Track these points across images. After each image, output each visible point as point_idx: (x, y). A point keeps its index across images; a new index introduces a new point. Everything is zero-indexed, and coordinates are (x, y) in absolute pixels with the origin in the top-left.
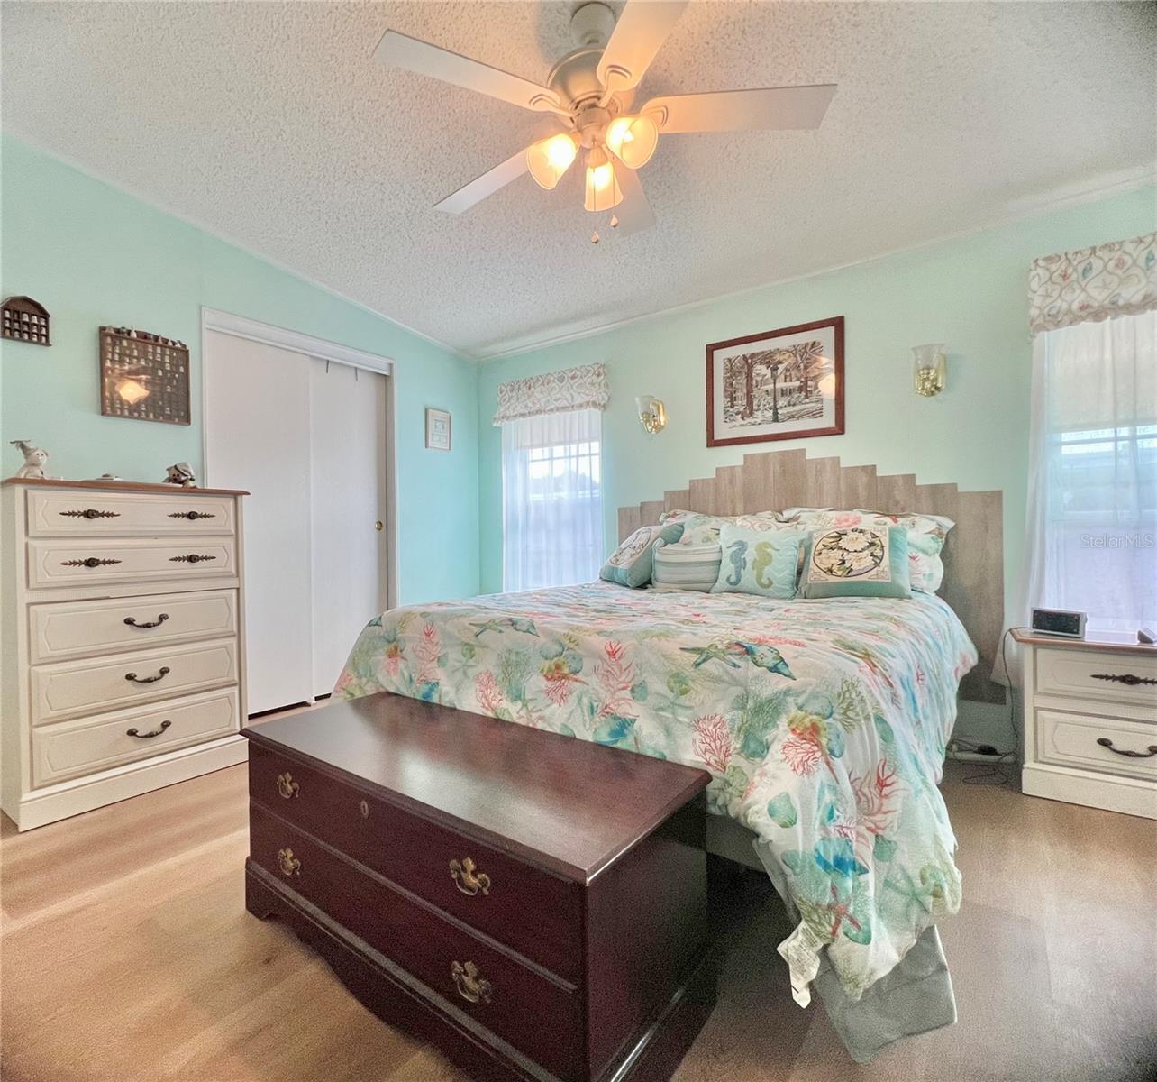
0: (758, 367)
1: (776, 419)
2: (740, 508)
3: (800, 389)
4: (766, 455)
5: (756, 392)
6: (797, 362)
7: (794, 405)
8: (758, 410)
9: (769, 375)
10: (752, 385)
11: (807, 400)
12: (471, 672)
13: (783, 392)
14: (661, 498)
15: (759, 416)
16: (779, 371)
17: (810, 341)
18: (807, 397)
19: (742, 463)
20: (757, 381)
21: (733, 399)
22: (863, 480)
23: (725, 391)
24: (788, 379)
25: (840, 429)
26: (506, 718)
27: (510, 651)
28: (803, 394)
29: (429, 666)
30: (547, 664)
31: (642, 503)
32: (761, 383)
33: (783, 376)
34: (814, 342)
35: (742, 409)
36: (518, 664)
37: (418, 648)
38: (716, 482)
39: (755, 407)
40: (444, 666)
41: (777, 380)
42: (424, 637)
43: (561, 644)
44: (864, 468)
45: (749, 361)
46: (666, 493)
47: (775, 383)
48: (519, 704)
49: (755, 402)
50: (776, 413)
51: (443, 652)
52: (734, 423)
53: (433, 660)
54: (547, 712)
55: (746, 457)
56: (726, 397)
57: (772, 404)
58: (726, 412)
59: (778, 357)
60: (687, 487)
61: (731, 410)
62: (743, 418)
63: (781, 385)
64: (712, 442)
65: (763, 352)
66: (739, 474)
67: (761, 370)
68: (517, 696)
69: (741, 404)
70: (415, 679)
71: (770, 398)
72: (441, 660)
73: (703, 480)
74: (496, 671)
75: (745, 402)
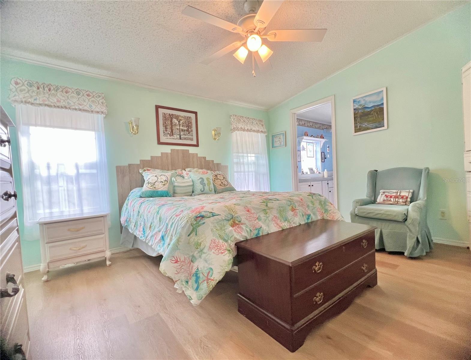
0: (174, 119)
1: (180, 139)
2: (170, 168)
3: (187, 130)
4: (178, 150)
5: (174, 128)
6: (185, 122)
7: (185, 135)
8: (175, 134)
9: (178, 123)
10: (172, 125)
11: (189, 135)
12: (270, 218)
13: (182, 130)
14: (139, 163)
15: (175, 136)
16: (181, 123)
17: (189, 116)
18: (189, 133)
19: (170, 152)
20: (174, 124)
21: (166, 128)
22: (203, 160)
23: (163, 125)
24: (183, 126)
25: (197, 145)
26: (285, 228)
27: (280, 207)
28: (188, 132)
29: (256, 222)
30: (290, 207)
31: (129, 164)
32: (175, 125)
33: (182, 125)
34: (190, 117)
35: (170, 133)
36: (284, 210)
37: (248, 218)
38: (161, 157)
39: (174, 133)
40: (261, 220)
41: (180, 126)
42: (248, 212)
43: (290, 201)
44: (204, 157)
45: (171, 116)
46: (141, 161)
47: (179, 126)
48: (286, 222)
49: (174, 131)
50: (180, 137)
51: (258, 215)
52: (167, 137)
53: (256, 220)
54: (295, 221)
55: (171, 150)
56: (164, 127)
57: (179, 133)
58: (164, 132)
59: (180, 118)
60: (149, 159)
61: (166, 132)
62: (170, 136)
63: (181, 127)
64: (159, 143)
65: (175, 115)
66: (169, 155)
67: (175, 121)
68: (286, 220)
69: (169, 131)
70: (252, 230)
71: (178, 131)
72: (258, 218)
73: (156, 156)
74: (278, 215)
75: (170, 130)
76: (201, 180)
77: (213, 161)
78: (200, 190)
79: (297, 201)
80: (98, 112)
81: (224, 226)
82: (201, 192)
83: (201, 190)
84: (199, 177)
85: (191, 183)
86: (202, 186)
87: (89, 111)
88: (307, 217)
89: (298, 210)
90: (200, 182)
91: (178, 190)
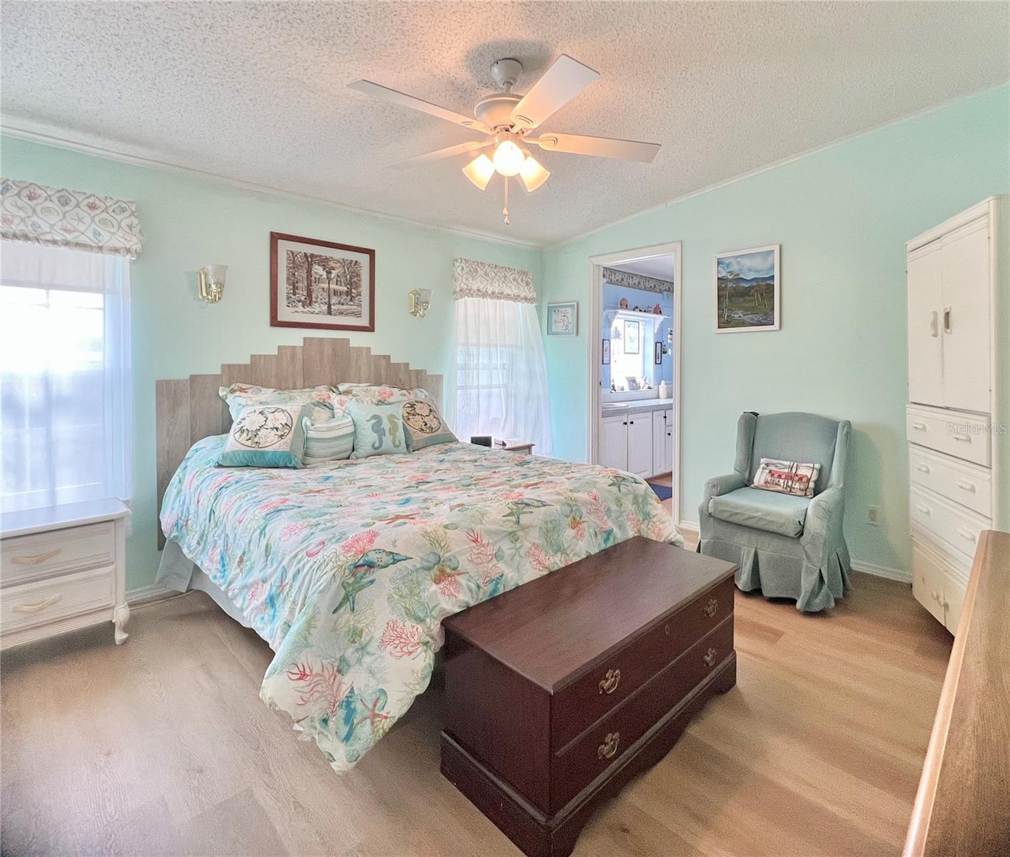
0: (317, 267)
1: (330, 313)
2: (300, 382)
3: (347, 293)
4: (321, 340)
5: (314, 287)
6: (345, 272)
7: (343, 304)
8: (316, 302)
9: (325, 276)
10: (311, 280)
11: (352, 303)
12: (522, 552)
13: (335, 293)
14: (219, 372)
15: (316, 307)
16: (333, 275)
17: (354, 260)
18: (351, 300)
19: (302, 345)
20: (315, 278)
21: (295, 288)
22: (384, 363)
23: (288, 279)
24: (339, 283)
25: (371, 328)
26: (556, 568)
27: (546, 522)
28: (349, 297)
29: (490, 565)
30: (569, 520)
31: (191, 376)
32: (319, 280)
33: (335, 280)
34: (357, 261)
35: (303, 298)
36: (554, 528)
37: (474, 557)
38: (279, 358)
39: (314, 300)
40: (502, 558)
41: (331, 282)
42: (473, 544)
43: (569, 505)
44: (385, 357)
45: (310, 259)
46: (223, 366)
47: (329, 284)
48: (559, 554)
49: (314, 296)
50: (329, 307)
51: (496, 548)
52: (296, 309)
53: (492, 558)
54: (577, 549)
55: (305, 339)
56: (289, 285)
57: (327, 300)
58: (288, 298)
59: (332, 264)
60: (247, 361)
61: (293, 297)
62: (303, 306)
63: (333, 286)
64: (275, 322)
65: (320, 256)
66: (299, 352)
67: (318, 270)
68: (559, 549)
69: (302, 294)
70: (481, 585)
71: (325, 294)
72: (498, 556)
73: (265, 355)
74: (540, 541)
75: (305, 293)
76: (373, 421)
77: (407, 365)
78: (371, 448)
79: (585, 503)
80: (116, 250)
81: (419, 584)
82: (374, 451)
83: (373, 446)
84: (371, 415)
85: (351, 429)
86: (375, 435)
87: (91, 247)
88: (605, 535)
89: (584, 524)
90: (373, 426)
91: (315, 448)
